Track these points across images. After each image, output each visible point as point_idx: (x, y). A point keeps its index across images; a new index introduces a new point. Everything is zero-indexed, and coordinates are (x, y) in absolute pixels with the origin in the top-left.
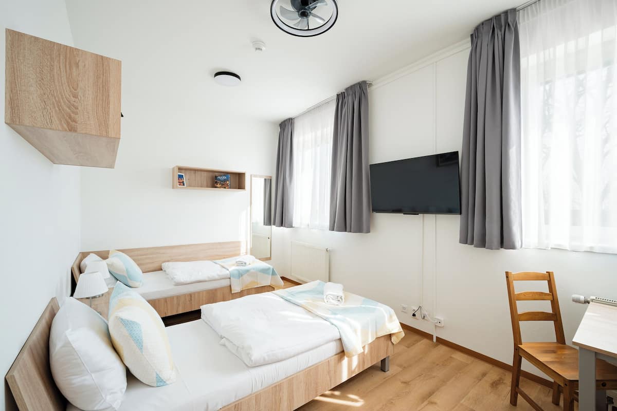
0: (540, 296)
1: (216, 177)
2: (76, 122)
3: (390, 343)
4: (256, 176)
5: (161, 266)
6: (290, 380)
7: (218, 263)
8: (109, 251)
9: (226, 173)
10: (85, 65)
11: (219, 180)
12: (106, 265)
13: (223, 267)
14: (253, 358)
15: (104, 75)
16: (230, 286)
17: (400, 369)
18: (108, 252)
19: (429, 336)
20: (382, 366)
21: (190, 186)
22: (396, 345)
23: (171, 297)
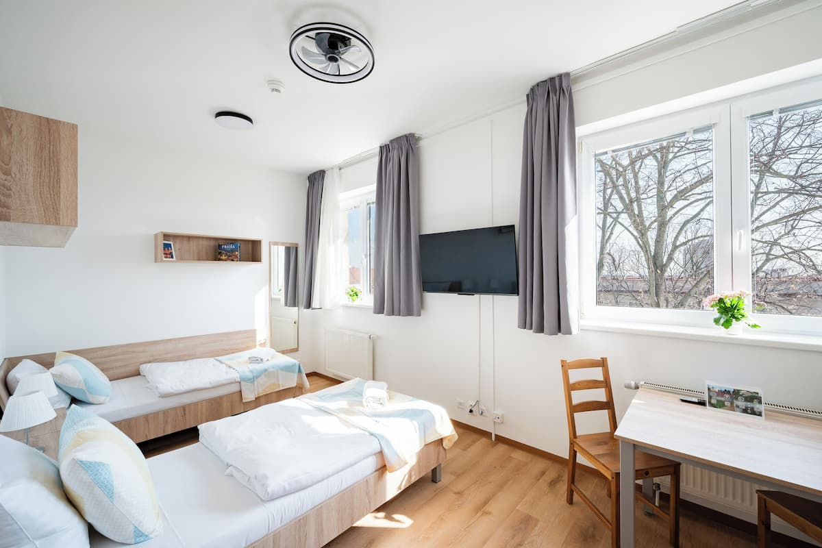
0: (593, 384)
1: (220, 246)
2: (8, 208)
3: (441, 448)
4: (276, 244)
5: (139, 370)
6: (318, 510)
7: (223, 361)
8: (55, 354)
9: (233, 241)
10: (21, 131)
11: (224, 249)
12: (51, 376)
13: (230, 367)
14: (269, 490)
15: (52, 143)
16: (241, 391)
17: (453, 477)
18: (53, 355)
19: (486, 434)
20: (433, 477)
21: (181, 259)
22: (449, 449)
23: (154, 413)
